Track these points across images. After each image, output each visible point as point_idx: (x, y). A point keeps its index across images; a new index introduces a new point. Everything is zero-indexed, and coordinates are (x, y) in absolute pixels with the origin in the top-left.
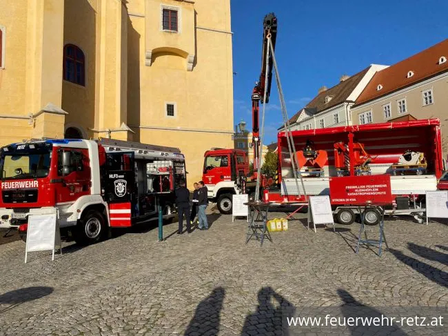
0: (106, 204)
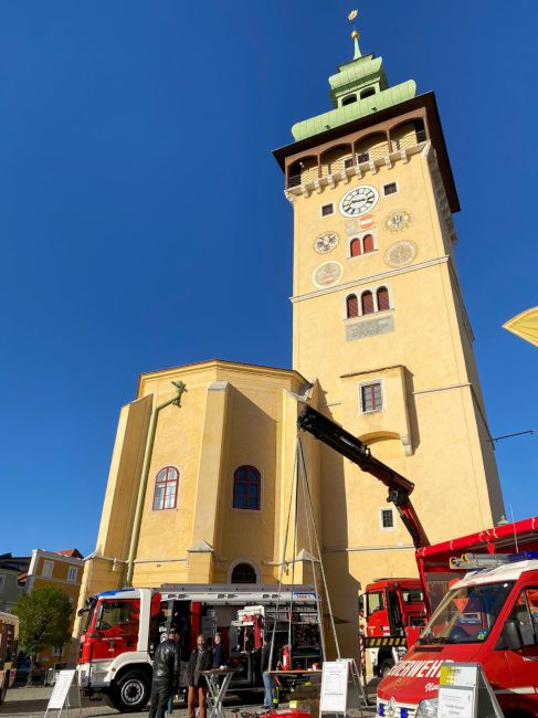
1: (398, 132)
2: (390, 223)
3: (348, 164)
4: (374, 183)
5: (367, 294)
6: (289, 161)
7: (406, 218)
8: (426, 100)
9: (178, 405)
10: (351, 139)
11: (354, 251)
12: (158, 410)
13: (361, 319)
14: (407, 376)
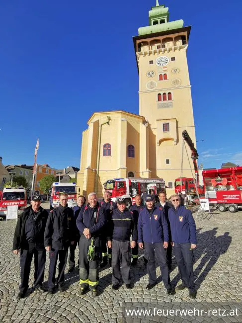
0: (131, 198)
1: (177, 39)
2: (173, 71)
3: (159, 47)
4: (167, 56)
5: (164, 94)
6: (138, 42)
7: (178, 70)
8: (187, 29)
9: (109, 124)
10: (161, 38)
11: (161, 79)
12: (102, 125)
13: (162, 102)
14: (177, 122)
